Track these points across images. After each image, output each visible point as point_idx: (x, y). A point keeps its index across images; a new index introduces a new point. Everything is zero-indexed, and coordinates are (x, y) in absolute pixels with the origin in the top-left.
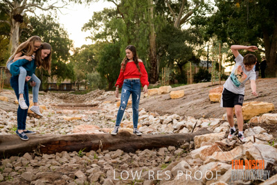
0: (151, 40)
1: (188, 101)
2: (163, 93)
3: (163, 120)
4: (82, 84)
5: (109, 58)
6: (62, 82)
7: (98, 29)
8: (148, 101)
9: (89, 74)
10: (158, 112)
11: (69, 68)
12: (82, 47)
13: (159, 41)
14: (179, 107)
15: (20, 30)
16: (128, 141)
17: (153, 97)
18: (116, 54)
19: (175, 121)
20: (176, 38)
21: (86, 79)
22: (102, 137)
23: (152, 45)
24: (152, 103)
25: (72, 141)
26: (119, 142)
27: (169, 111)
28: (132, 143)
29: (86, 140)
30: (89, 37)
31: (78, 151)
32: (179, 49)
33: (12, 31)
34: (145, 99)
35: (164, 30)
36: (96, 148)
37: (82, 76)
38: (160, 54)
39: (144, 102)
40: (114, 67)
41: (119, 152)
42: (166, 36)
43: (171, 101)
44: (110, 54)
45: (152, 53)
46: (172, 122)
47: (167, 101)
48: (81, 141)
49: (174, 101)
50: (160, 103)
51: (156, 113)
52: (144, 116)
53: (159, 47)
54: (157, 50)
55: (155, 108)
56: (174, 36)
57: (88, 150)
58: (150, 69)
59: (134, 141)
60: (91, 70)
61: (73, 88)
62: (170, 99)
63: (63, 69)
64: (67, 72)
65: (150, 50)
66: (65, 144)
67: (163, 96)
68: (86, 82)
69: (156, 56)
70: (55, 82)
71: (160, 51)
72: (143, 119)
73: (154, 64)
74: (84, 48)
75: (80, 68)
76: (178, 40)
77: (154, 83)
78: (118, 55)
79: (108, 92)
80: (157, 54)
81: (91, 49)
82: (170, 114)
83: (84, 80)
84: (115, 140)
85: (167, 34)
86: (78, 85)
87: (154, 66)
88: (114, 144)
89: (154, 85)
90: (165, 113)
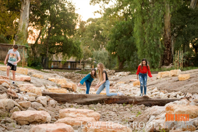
0: (166, 20)
1: (191, 83)
2: (173, 76)
3: (170, 95)
4: (88, 62)
5: (121, 37)
6: (67, 60)
7: (107, 3)
8: (160, 82)
9: (95, 51)
10: (167, 90)
11: (75, 46)
12: (89, 21)
13: (174, 22)
14: (184, 87)
15: (30, 6)
16: (147, 101)
17: (165, 79)
18: (128, 32)
19: (178, 96)
20: (192, 19)
21: (92, 57)
22: (134, 98)
23: (167, 25)
24: (163, 83)
25: (119, 99)
26: (143, 101)
27: (176, 90)
28: (149, 102)
29: (126, 99)
30: (98, 12)
31: (122, 104)
32: (194, 31)
33: (23, 8)
34: (158, 81)
35: (179, 11)
36: (131, 103)
37: (88, 54)
38: (175, 35)
39: (157, 83)
40: (125, 46)
41: (143, 105)
42: (181, 16)
43: (178, 82)
44: (121, 32)
45: (167, 33)
46: (176, 96)
47: (176, 82)
48: (123, 99)
49: (181, 82)
50: (170, 83)
51: (166, 91)
52: (156, 93)
53: (174, 27)
54: (171, 30)
55: (165, 88)
56: (190, 17)
57: (127, 103)
58: (164, 50)
59: (150, 101)
60: (97, 47)
61: (78, 66)
62: (179, 80)
63: (70, 47)
64: (73, 49)
65: (165, 31)
66: (115, 100)
67: (173, 78)
68: (92, 60)
69: (170, 37)
70: (60, 60)
71: (175, 32)
72: (156, 95)
73: (169, 46)
74: (91, 22)
75: (85, 44)
76: (194, 21)
77: (167, 65)
78: (130, 33)
79: (121, 73)
80: (172, 34)
81: (99, 24)
82: (175, 91)
83: (90, 59)
84: (141, 100)
85: (182, 15)
86: (84, 64)
87: (168, 47)
88: (140, 102)
89: (168, 67)
90: (172, 91)
